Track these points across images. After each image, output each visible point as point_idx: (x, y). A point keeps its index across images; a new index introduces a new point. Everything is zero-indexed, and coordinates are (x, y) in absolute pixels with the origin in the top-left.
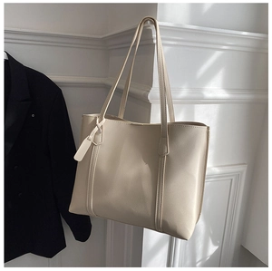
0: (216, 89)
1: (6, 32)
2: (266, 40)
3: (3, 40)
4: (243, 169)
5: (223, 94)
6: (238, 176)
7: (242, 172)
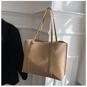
0: (70, 31)
1: (2, 11)
2: (85, 16)
3: (1, 14)
4: (78, 56)
5: (72, 33)
6: (76, 59)
7: (77, 58)
